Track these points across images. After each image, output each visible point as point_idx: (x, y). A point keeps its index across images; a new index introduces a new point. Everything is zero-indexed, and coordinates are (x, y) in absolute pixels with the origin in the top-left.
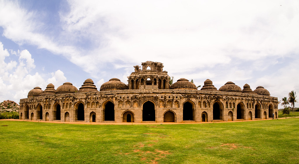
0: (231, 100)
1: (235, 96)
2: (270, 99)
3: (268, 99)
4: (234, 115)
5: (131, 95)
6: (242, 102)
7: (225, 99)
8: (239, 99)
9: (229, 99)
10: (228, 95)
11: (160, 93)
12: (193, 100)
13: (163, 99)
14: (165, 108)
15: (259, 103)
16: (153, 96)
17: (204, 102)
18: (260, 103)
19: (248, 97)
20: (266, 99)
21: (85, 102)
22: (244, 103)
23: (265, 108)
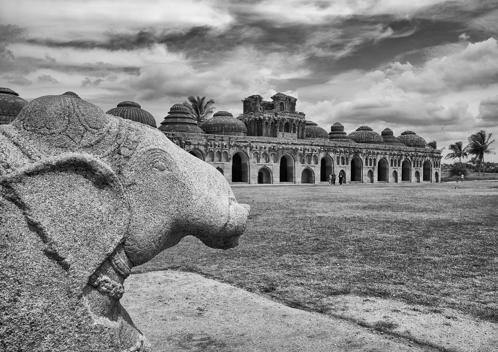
0: (371, 155)
1: (377, 149)
2: (426, 153)
3: (423, 152)
4: (374, 175)
5: (269, 145)
6: (385, 158)
7: (364, 154)
8: (382, 153)
9: (369, 153)
10: (369, 149)
11: (299, 144)
12: (332, 155)
13: (302, 152)
14: (304, 165)
15: (408, 159)
16: (292, 149)
17: (342, 158)
18: (410, 159)
19: (392, 150)
20: (420, 152)
21: (206, 151)
22: (387, 159)
23: (417, 166)
